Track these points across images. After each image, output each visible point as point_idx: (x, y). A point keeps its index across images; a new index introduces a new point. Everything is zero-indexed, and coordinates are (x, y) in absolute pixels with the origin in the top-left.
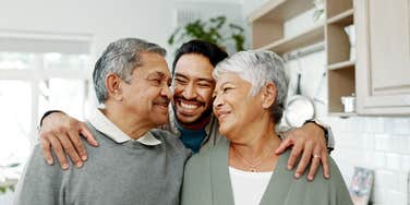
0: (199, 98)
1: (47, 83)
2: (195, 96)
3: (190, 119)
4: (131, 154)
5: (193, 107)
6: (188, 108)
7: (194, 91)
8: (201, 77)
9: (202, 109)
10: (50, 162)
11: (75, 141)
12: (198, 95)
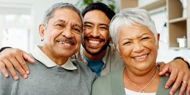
0: (101, 37)
1: (7, 31)
2: (99, 35)
3: (95, 51)
4: (57, 75)
5: (98, 42)
6: (94, 43)
7: (98, 32)
8: (102, 23)
9: (102, 44)
10: (7, 75)
11: (21, 62)
12: (101, 35)
